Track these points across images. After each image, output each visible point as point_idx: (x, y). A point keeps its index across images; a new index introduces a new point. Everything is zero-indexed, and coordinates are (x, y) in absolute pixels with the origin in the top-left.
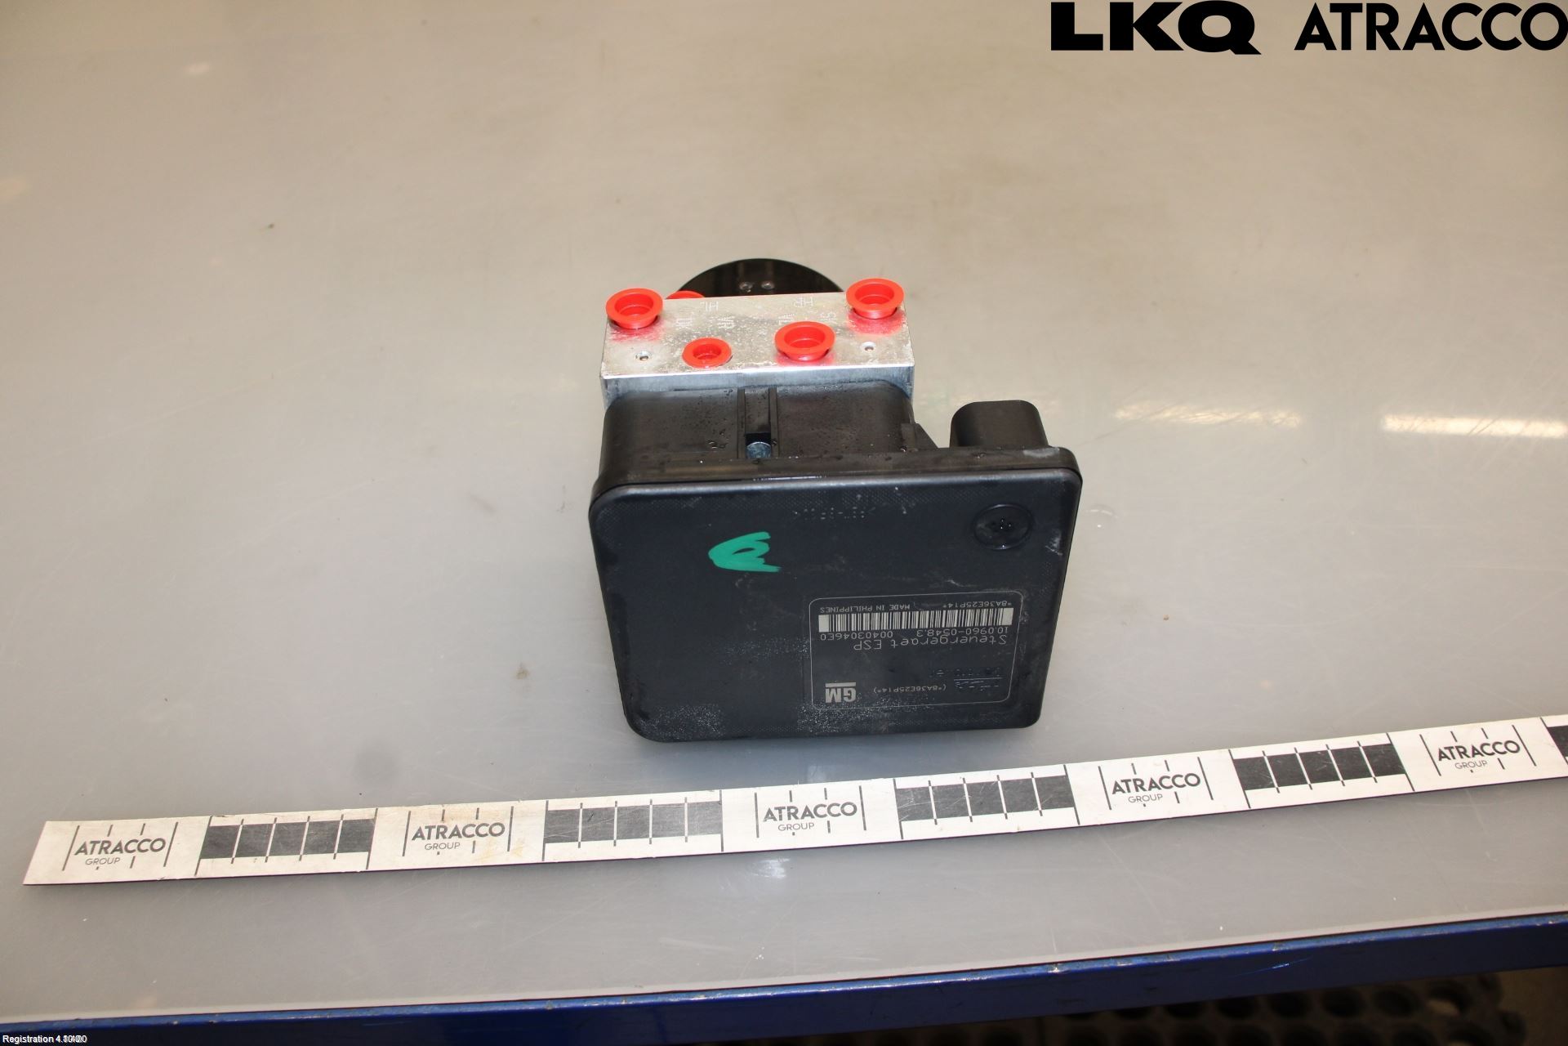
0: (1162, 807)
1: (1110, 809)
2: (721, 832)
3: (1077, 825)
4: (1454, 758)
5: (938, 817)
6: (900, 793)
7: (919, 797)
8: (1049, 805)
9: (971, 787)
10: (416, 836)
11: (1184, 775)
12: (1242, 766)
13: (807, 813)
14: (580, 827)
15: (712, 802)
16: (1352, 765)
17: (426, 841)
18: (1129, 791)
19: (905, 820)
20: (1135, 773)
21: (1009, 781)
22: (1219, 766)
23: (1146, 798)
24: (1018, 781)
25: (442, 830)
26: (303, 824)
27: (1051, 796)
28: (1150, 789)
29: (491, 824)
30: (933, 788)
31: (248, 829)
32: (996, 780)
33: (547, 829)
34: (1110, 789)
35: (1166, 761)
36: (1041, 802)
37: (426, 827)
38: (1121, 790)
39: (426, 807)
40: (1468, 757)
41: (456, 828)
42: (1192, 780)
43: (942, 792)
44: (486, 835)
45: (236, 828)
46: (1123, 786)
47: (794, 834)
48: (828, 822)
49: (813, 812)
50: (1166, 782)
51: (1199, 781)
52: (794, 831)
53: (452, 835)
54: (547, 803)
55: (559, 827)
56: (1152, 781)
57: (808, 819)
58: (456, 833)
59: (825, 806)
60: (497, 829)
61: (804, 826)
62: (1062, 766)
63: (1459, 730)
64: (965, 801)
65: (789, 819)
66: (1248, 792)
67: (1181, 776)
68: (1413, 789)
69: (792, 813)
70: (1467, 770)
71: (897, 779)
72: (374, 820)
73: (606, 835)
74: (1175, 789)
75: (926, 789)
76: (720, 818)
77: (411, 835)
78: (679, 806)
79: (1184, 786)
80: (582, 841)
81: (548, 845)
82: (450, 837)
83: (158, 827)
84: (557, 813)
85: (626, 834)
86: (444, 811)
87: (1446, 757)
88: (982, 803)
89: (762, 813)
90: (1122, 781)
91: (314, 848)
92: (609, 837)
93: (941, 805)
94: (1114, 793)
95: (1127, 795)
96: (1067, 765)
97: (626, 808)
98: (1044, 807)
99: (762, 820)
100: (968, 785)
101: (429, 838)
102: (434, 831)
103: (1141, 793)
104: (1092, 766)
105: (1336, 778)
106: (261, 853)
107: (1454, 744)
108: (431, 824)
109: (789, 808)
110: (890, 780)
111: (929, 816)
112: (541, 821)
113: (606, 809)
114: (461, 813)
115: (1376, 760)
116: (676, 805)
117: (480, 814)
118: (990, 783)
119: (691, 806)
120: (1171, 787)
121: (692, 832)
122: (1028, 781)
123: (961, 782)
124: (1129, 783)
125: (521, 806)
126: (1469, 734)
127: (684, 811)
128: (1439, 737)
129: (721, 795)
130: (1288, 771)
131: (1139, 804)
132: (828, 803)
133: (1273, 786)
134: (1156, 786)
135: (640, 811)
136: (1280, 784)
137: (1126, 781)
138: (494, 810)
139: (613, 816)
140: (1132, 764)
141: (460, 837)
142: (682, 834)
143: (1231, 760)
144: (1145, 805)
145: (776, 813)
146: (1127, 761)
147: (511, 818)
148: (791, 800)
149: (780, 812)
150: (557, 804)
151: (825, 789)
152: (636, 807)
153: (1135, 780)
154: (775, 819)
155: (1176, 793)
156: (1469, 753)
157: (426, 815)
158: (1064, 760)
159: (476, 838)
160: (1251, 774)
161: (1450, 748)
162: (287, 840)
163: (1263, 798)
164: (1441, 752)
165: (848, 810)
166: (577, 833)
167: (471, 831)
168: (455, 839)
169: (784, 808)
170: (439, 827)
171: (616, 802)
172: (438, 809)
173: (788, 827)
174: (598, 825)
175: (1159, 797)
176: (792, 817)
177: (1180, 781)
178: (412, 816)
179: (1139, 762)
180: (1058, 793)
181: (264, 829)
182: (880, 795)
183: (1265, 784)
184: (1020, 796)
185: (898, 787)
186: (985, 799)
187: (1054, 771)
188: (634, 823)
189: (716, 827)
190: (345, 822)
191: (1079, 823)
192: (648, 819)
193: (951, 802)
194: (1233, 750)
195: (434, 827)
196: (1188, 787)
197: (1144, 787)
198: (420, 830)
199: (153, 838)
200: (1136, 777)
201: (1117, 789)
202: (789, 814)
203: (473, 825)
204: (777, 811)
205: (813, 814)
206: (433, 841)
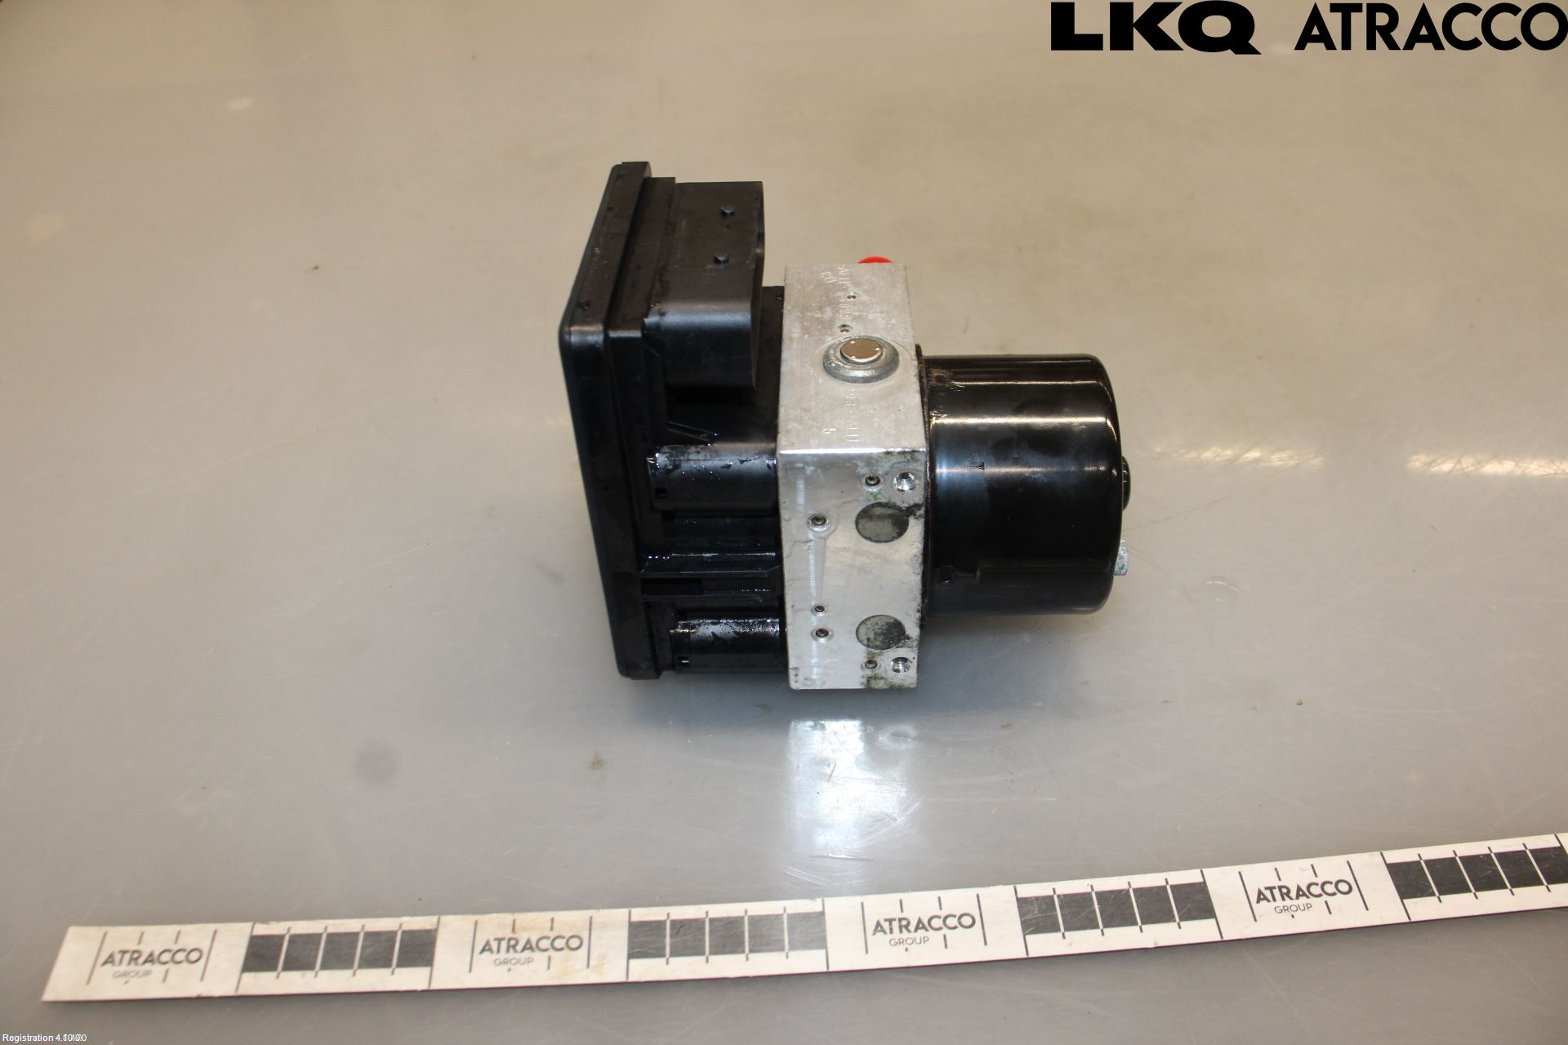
0: (1312, 918)
1: (1255, 920)
2: (824, 947)
3: (1219, 939)
5: (1067, 929)
6: (1022, 902)
7: (1044, 907)
8: (1187, 916)
9: (1102, 896)
10: (483, 950)
11: (1334, 881)
12: (1396, 870)
13: (920, 925)
14: (668, 940)
15: (815, 913)
16: (1520, 871)
17: (494, 956)
18: (1274, 900)
19: (1030, 933)
20: (1280, 880)
21: (1141, 889)
22: (1371, 870)
24: (1151, 888)
25: (513, 943)
26: (356, 934)
27: (1189, 906)
28: (1297, 898)
29: (567, 936)
30: (1058, 896)
31: (295, 939)
32: (1127, 887)
33: (631, 946)
34: (1254, 898)
35: (1312, 866)
36: (1179, 912)
37: (495, 939)
38: (1266, 898)
39: (494, 916)
41: (528, 941)
42: (1343, 887)
43: (1069, 901)
44: (561, 949)
45: (281, 938)
46: (1268, 894)
47: (907, 950)
48: (945, 936)
49: (926, 924)
50: (1315, 890)
51: (1350, 889)
52: (906, 946)
53: (524, 949)
54: (630, 912)
55: (644, 940)
57: (921, 933)
58: (528, 946)
59: (940, 917)
60: (574, 943)
61: (918, 941)
62: (1198, 871)
64: (1095, 911)
65: (901, 932)
66: (1407, 901)
67: (1331, 883)
69: (904, 925)
71: (1019, 887)
72: (436, 930)
73: (697, 950)
74: (1325, 897)
75: (1051, 898)
76: (824, 931)
77: (478, 948)
78: (778, 917)
79: (1334, 894)
80: (670, 956)
81: (632, 962)
82: (523, 950)
83: (195, 935)
84: (642, 924)
85: (720, 949)
86: (514, 921)
88: (1113, 914)
89: (871, 926)
90: (1266, 888)
91: (368, 962)
92: (700, 953)
93: (1068, 916)
94: (1258, 902)
95: (1273, 904)
96: (1204, 870)
97: (719, 919)
98: (1182, 918)
99: (872, 932)
100: (1098, 894)
101: (498, 952)
102: (504, 944)
103: (1288, 902)
104: (1231, 871)
105: (1505, 886)
106: (310, 967)
108: (499, 936)
109: (900, 920)
110: (1010, 888)
111: (1055, 928)
112: (623, 935)
113: (696, 920)
114: (534, 923)
115: (1546, 866)
116: (774, 915)
117: (555, 925)
118: (1120, 891)
119: (792, 917)
120: (1320, 896)
121: (793, 947)
122: (1162, 889)
123: (1089, 890)
124: (1274, 891)
125: (602, 915)
127: (782, 923)
129: (823, 904)
130: (1448, 877)
131: (1286, 916)
132: (943, 914)
133: (1433, 894)
134: (1304, 894)
135: (733, 924)
136: (1442, 892)
137: (1271, 889)
138: (570, 920)
139: (704, 928)
140: (1276, 869)
141: (533, 951)
142: (782, 949)
143: (1384, 864)
144: (1293, 916)
145: (886, 925)
146: (1270, 866)
147: (590, 930)
148: (902, 911)
149: (890, 924)
150: (641, 914)
151: (939, 898)
152: (729, 918)
153: (1280, 888)
154: (885, 932)
155: (1326, 902)
157: (495, 924)
158: (1202, 864)
159: (552, 953)
160: (1408, 880)
162: (339, 952)
163: (1426, 908)
165: (968, 921)
166: (664, 948)
167: (545, 944)
168: (527, 953)
169: (894, 920)
170: (510, 939)
171: (707, 912)
172: (507, 918)
173: (901, 942)
174: (688, 938)
175: (1308, 907)
176: (904, 929)
178: (479, 925)
179: (1284, 866)
180: (1196, 903)
181: (314, 939)
182: (1000, 901)
183: (1424, 892)
184: (1155, 907)
185: (1020, 896)
186: (1117, 910)
187: (1190, 876)
188: (728, 937)
189: (820, 942)
190: (404, 933)
191: (1222, 937)
192: (743, 932)
193: (1078, 913)
194: (1384, 853)
195: (503, 939)
196: (1339, 895)
197: (1291, 895)
198: (488, 943)
199: (189, 948)
200: (1281, 884)
201: (1261, 897)
202: (901, 927)
203: (546, 938)
204: (887, 923)
205: (928, 927)
206: (503, 955)
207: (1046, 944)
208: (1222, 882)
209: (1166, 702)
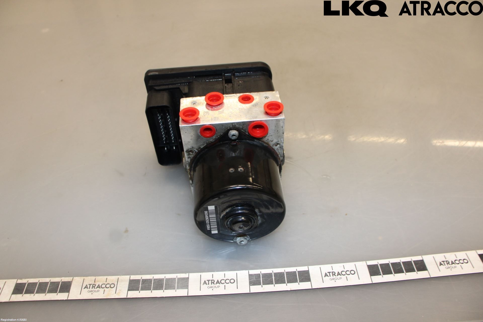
0: (341, 282)
1: (323, 282)
2: (188, 289)
4: (445, 265)
5: (263, 284)
6: (250, 276)
7: (257, 277)
8: (302, 281)
9: (276, 274)
10: (85, 288)
11: (350, 270)
12: (370, 267)
13: (218, 282)
14: (140, 285)
15: (186, 278)
16: (409, 267)
17: (88, 289)
18: (330, 276)
19: (251, 285)
20: (333, 270)
21: (288, 272)
22: (362, 267)
23: (336, 279)
24: (292, 272)
25: (94, 285)
26: (48, 283)
27: (303, 278)
28: (337, 276)
29: (110, 284)
30: (262, 274)
31: (29, 284)
32: (284, 271)
33: (129, 287)
34: (324, 275)
35: (343, 266)
36: (299, 279)
37: (89, 284)
38: (327, 276)
39: (90, 277)
40: (450, 265)
41: (99, 285)
42: (353, 272)
43: (265, 275)
44: (109, 288)
45: (25, 284)
47: (213, 290)
48: (225, 286)
49: (220, 282)
50: (343, 273)
51: (355, 273)
52: (213, 288)
53: (97, 287)
54: (130, 276)
55: (133, 285)
56: (338, 273)
57: (218, 284)
58: (99, 287)
59: (224, 280)
60: (112, 286)
61: (216, 287)
62: (307, 267)
63: (447, 255)
64: (273, 279)
65: (212, 284)
66: (372, 277)
67: (348, 271)
68: (430, 276)
69: (213, 282)
70: (449, 269)
71: (250, 271)
72: (72, 281)
73: (149, 289)
74: (346, 275)
75: (259, 274)
76: (188, 283)
77: (84, 287)
78: (175, 279)
79: (349, 274)
80: (141, 290)
81: (129, 292)
82: (96, 288)
84: (133, 280)
85: (156, 288)
86: (96, 279)
87: (442, 265)
88: (278, 280)
89: (202, 282)
90: (328, 272)
91: (51, 291)
92: (150, 289)
93: (264, 280)
94: (325, 277)
95: (329, 277)
96: (309, 266)
97: (156, 279)
98: (300, 282)
99: (202, 284)
100: (274, 273)
101: (89, 288)
102: (91, 286)
103: (334, 277)
104: (317, 267)
105: (403, 272)
106: (33, 293)
107: (445, 260)
108: (90, 283)
109: (212, 280)
110: (247, 271)
111: (259, 284)
112: (127, 283)
113: (150, 279)
114: (101, 280)
115: (417, 266)
116: (173, 278)
117: (107, 280)
118: (282, 273)
119: (179, 279)
120: (345, 275)
121: (178, 288)
122: (295, 272)
123: (272, 272)
124: (330, 273)
125: (122, 277)
126: (451, 256)
127: (176, 281)
128: (440, 257)
129: (189, 275)
130: (386, 269)
132: (225, 279)
133: (381, 275)
134: (340, 275)
135: (161, 280)
136: (384, 274)
137: (329, 273)
138: (112, 279)
139: (152, 282)
140: (332, 266)
141: (100, 288)
142: (174, 289)
143: (366, 265)
144: (335, 281)
146: (330, 265)
147: (118, 282)
148: (213, 278)
149: (209, 282)
150: (133, 277)
151: (225, 274)
152: (160, 279)
153: (332, 272)
154: (207, 284)
155: (346, 277)
156: (450, 263)
157: (89, 280)
158: (308, 265)
159: (105, 289)
160: (373, 270)
161: (444, 261)
162: (42, 288)
163: (377, 279)
164: (440, 263)
165: (232, 281)
166: (139, 288)
167: (103, 286)
168: (98, 289)
169: (210, 280)
170: (93, 284)
171: (153, 277)
172: (93, 278)
173: (211, 287)
174: (146, 285)
175: (341, 278)
177: (348, 273)
178: (84, 280)
179: (334, 265)
180: (305, 276)
181: (35, 284)
182: (243, 276)
183: (378, 274)
184: (292, 277)
185: (250, 274)
186: (279, 278)
187: (304, 268)
188: (159, 285)
189: (186, 287)
190: (62, 282)
191: (312, 287)
192: (163, 283)
193: (268, 279)
194: (367, 262)
195: (91, 284)
196: (351, 275)
197: (335, 275)
198: (87, 285)
200: (333, 271)
201: (326, 275)
202: (212, 283)
203: (105, 284)
204: (208, 281)
205: (220, 283)
206: (91, 289)
207: (256, 289)
208: (314, 271)
209: (304, 214)
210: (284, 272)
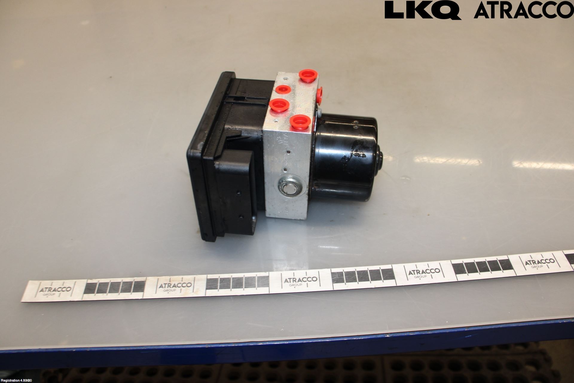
0: (426, 280)
1: (408, 280)
2: (269, 286)
3: (396, 286)
4: (531, 264)
5: (347, 282)
6: (333, 274)
7: (340, 275)
8: (386, 278)
9: (358, 272)
10: (160, 287)
11: (434, 269)
12: (455, 266)
13: (299, 280)
14: (219, 284)
15: (266, 276)
16: (494, 266)
17: (164, 289)
19: (334, 283)
20: (417, 268)
21: (372, 270)
22: (447, 266)
23: (421, 277)
24: (375, 270)
26: (120, 283)
27: (387, 275)
28: (422, 274)
29: (187, 283)
30: (345, 272)
31: (101, 284)
33: (207, 285)
34: (408, 273)
35: (428, 264)
36: (383, 277)
37: (164, 284)
38: (412, 274)
39: (164, 277)
40: (536, 264)
41: (175, 285)
42: (437, 271)
43: (348, 273)
44: (185, 287)
45: (96, 284)
46: (413, 272)
48: (307, 283)
50: (428, 271)
51: (439, 271)
52: (295, 286)
53: (173, 287)
54: (207, 276)
55: (211, 284)
56: (423, 271)
57: (300, 282)
58: (174, 286)
59: (306, 278)
60: (189, 285)
61: (299, 285)
62: (391, 265)
63: (533, 255)
64: (356, 277)
66: (457, 275)
67: (433, 269)
68: (516, 275)
70: (536, 268)
71: (332, 269)
72: (145, 281)
73: (228, 287)
74: (431, 274)
75: (342, 273)
76: (268, 282)
78: (254, 277)
79: (434, 273)
80: (220, 289)
81: (207, 290)
83: (69, 283)
84: (211, 279)
85: (235, 287)
86: (170, 278)
87: (528, 264)
88: (362, 278)
89: (284, 280)
90: (412, 271)
91: (124, 291)
92: (229, 288)
93: (348, 278)
94: (409, 275)
95: (414, 275)
97: (235, 278)
98: (384, 279)
100: (357, 271)
101: (165, 287)
102: (167, 285)
103: (419, 275)
104: (402, 265)
105: (489, 271)
106: (105, 292)
107: (531, 260)
109: (293, 278)
110: (329, 269)
111: (343, 282)
112: (205, 282)
113: (228, 278)
114: (176, 279)
115: (503, 265)
117: (183, 279)
118: (365, 271)
119: (259, 277)
120: (430, 273)
121: (259, 286)
122: (379, 270)
123: (355, 270)
124: (415, 271)
125: (198, 277)
126: (537, 256)
127: (255, 279)
128: (526, 257)
129: (269, 274)
130: (471, 268)
131: (418, 279)
132: (307, 277)
133: (466, 273)
134: (424, 273)
135: (240, 279)
136: (469, 273)
137: (414, 271)
138: (188, 278)
139: (231, 281)
140: (416, 265)
141: (176, 287)
142: (255, 287)
143: (451, 264)
144: (420, 279)
145: (288, 280)
146: (414, 264)
147: (194, 281)
148: (294, 276)
150: (210, 276)
151: (306, 272)
152: (239, 277)
153: (417, 270)
154: (288, 282)
155: (431, 275)
156: (537, 262)
157: (164, 279)
158: (392, 263)
159: (182, 288)
160: (458, 269)
161: (530, 261)
162: (115, 288)
163: (463, 277)
164: (526, 262)
165: (314, 279)
166: (217, 286)
167: (179, 285)
168: (174, 288)
169: (291, 278)
170: (169, 284)
171: (232, 276)
172: (168, 278)
173: (293, 285)
174: (225, 283)
175: (425, 276)
177: (433, 271)
178: (159, 280)
179: (418, 264)
180: (389, 274)
181: (106, 284)
182: (326, 274)
183: (464, 272)
184: (376, 275)
185: (332, 272)
186: (363, 276)
187: (388, 267)
188: (238, 283)
189: (267, 285)
190: (135, 282)
191: (396, 285)
192: (243, 282)
193: (351, 277)
194: (452, 261)
195: (166, 284)
196: (436, 273)
197: (420, 273)
198: (162, 285)
199: (67, 287)
201: (410, 273)
202: (293, 281)
203: (180, 283)
204: (289, 279)
205: (302, 281)
206: (166, 288)
207: (339, 286)
208: (398, 269)
210: (367, 271)
